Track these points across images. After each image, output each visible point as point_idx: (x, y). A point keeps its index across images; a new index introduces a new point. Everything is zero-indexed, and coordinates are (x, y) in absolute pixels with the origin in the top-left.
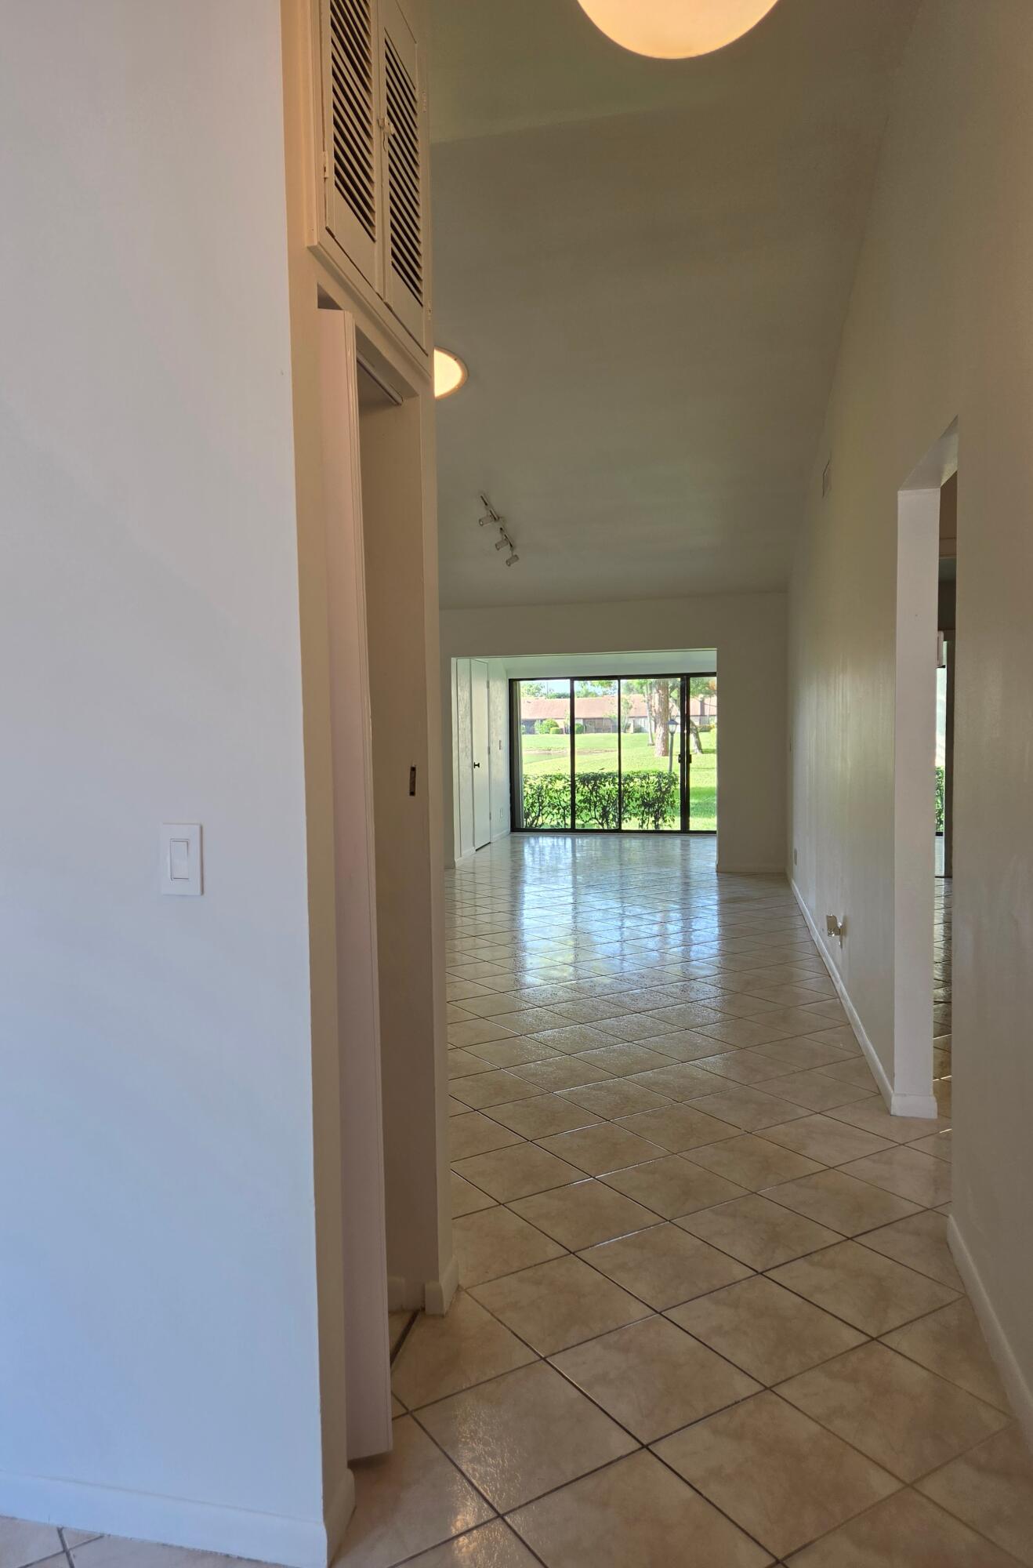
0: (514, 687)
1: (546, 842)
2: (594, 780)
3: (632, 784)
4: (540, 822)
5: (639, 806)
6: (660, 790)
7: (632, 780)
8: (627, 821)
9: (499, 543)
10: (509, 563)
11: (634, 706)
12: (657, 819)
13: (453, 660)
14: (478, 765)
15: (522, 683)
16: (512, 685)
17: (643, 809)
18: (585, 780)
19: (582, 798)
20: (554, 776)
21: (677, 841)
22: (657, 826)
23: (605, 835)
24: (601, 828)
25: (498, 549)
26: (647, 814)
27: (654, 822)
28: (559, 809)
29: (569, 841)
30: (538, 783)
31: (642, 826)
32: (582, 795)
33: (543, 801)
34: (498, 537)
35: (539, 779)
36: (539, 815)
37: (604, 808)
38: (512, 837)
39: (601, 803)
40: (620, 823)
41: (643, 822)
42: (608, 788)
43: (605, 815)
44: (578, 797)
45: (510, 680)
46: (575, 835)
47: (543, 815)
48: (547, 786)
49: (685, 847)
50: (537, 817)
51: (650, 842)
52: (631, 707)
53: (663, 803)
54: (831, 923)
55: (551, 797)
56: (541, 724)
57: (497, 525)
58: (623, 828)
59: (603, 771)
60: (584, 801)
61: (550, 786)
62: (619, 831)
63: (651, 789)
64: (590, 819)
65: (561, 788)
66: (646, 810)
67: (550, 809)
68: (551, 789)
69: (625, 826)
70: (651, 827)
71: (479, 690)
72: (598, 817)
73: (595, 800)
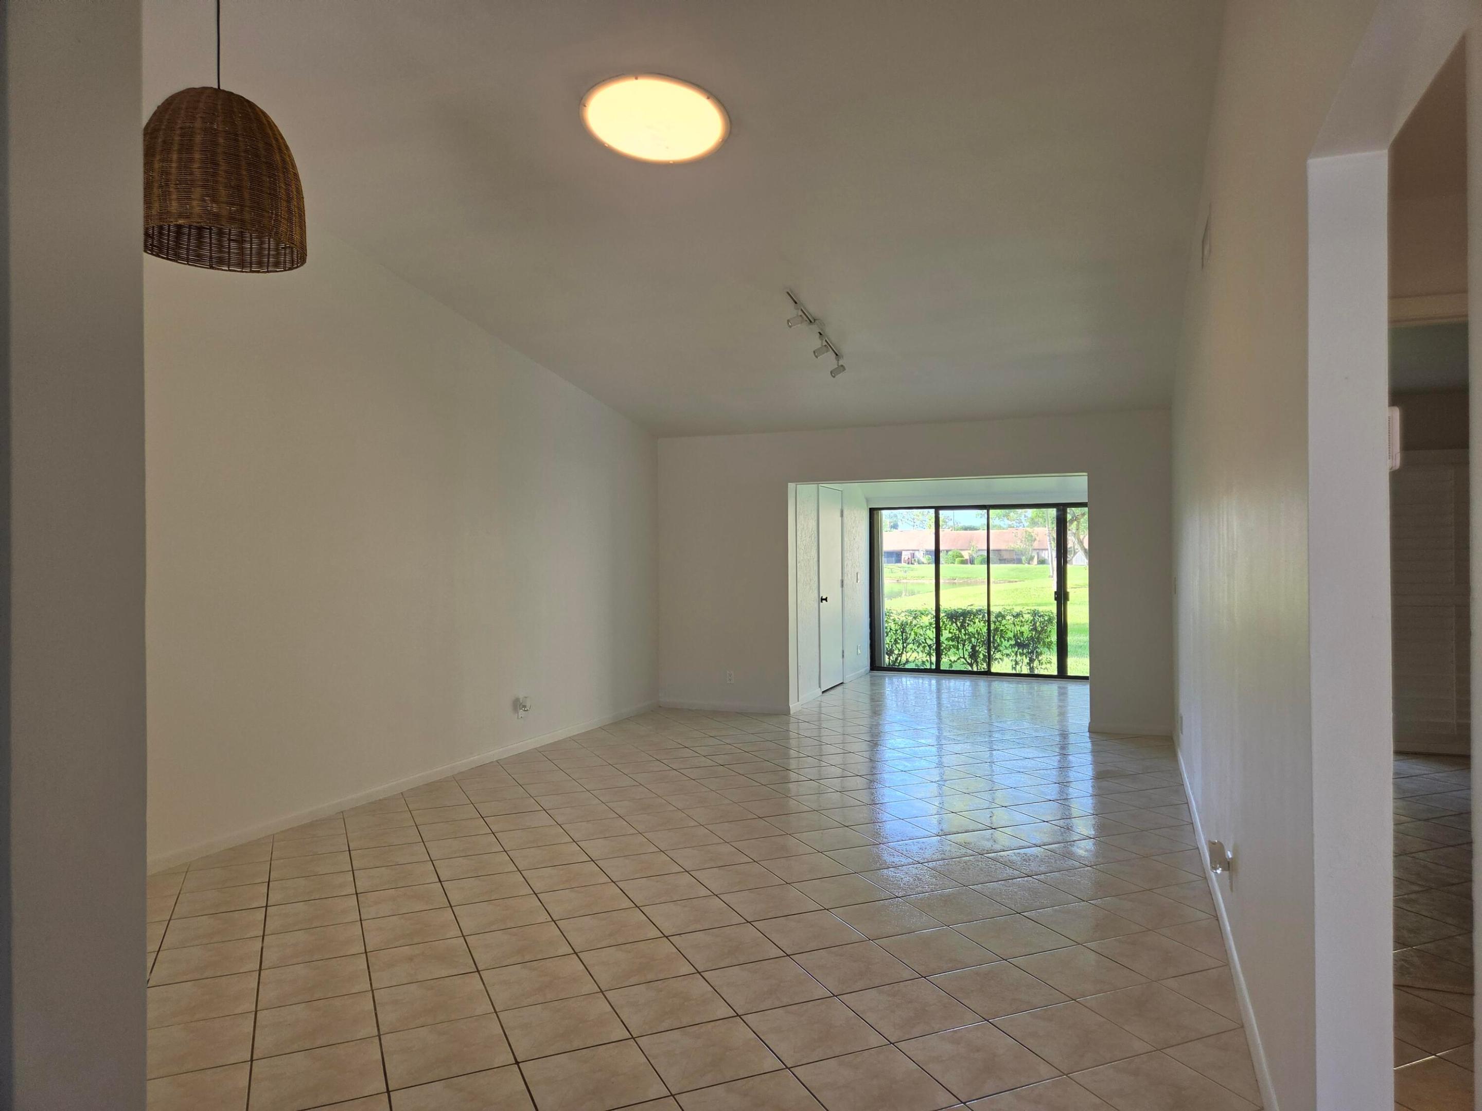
0: (875, 516)
1: (908, 681)
2: (961, 617)
3: (1004, 622)
4: (904, 658)
5: (1012, 646)
6: (1035, 629)
7: (1004, 617)
8: (999, 662)
9: (819, 349)
10: (833, 373)
11: (1037, 538)
12: (1031, 660)
13: (791, 486)
14: (826, 599)
15: (884, 512)
16: (873, 513)
17: (1016, 649)
18: (954, 616)
19: (950, 635)
20: (920, 611)
21: (1052, 688)
22: (1032, 669)
23: (974, 677)
24: (970, 669)
25: (817, 357)
26: (1022, 654)
27: (1029, 664)
28: (924, 647)
29: (934, 682)
30: (903, 618)
31: (1015, 668)
32: (950, 632)
33: (907, 639)
34: (817, 343)
35: (903, 614)
36: (902, 653)
37: (973, 647)
38: (871, 677)
39: (970, 642)
40: (989, 665)
41: (1017, 663)
42: (978, 626)
43: (974, 655)
44: (945, 635)
45: (871, 509)
46: (940, 676)
47: (907, 652)
48: (911, 622)
49: (1063, 694)
50: (900, 655)
51: (1023, 687)
52: (1035, 540)
53: (1040, 643)
54: (1217, 851)
55: (916, 634)
56: (946, 554)
57: (815, 329)
58: (993, 670)
59: (972, 607)
60: (952, 639)
61: (914, 622)
62: (988, 673)
63: (1026, 629)
64: (958, 659)
65: (927, 624)
66: (1021, 650)
67: (915, 647)
68: (915, 626)
69: (995, 668)
70: (1026, 671)
71: (830, 521)
72: (966, 656)
73: (964, 637)
